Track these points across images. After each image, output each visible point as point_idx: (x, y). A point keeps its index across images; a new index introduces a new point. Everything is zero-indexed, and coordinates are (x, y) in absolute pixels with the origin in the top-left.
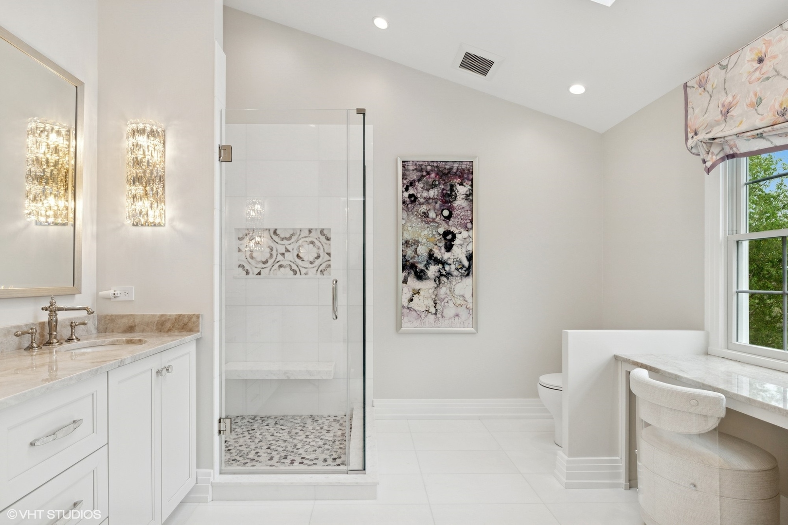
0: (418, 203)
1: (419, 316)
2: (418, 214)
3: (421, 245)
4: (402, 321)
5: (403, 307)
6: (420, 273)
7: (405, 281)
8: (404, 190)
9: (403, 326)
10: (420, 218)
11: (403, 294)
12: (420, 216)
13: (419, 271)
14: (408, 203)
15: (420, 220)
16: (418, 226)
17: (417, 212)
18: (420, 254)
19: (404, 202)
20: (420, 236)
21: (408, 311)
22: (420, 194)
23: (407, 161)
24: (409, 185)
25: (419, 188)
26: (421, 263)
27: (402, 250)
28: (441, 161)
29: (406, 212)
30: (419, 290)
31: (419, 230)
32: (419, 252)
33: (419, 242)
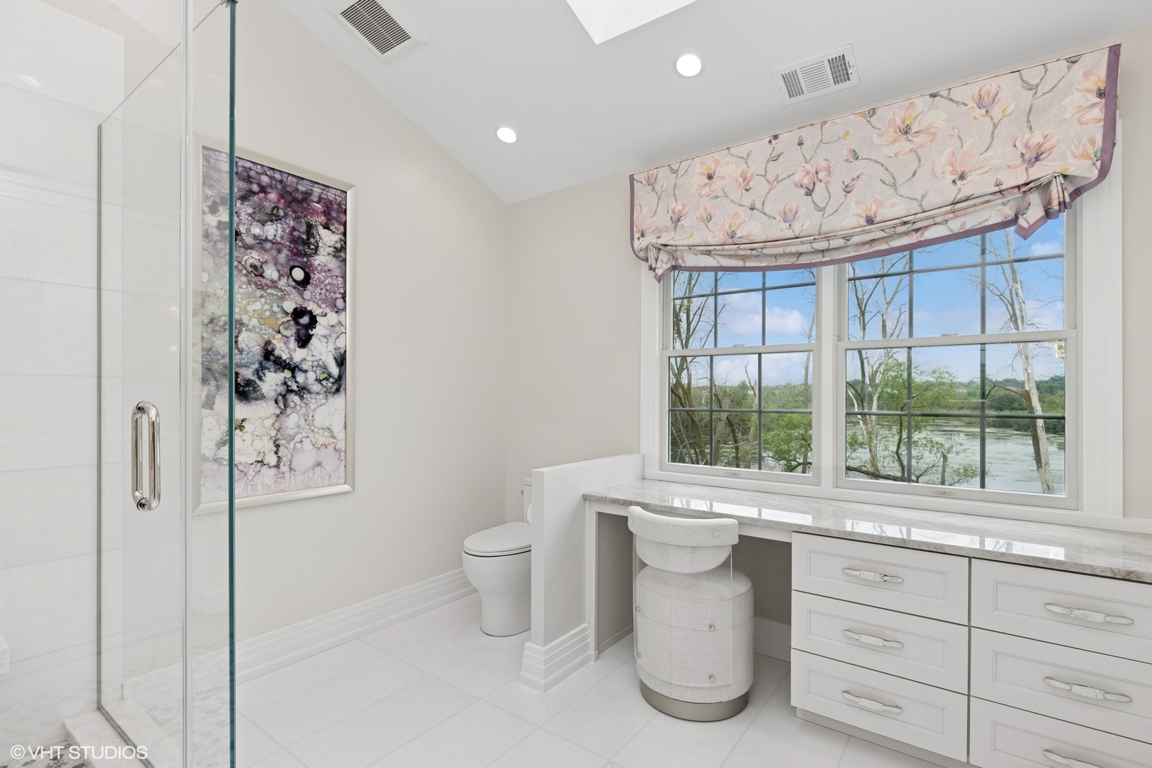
0: (240, 244)
1: (243, 474)
2: (240, 267)
3: (246, 330)
4: (202, 488)
5: (204, 459)
6: (244, 387)
7: (209, 404)
8: (207, 209)
9: (202, 500)
10: (246, 275)
11: (204, 430)
12: (244, 272)
13: (242, 384)
14: (215, 238)
15: (244, 279)
16: (242, 291)
17: (240, 262)
18: (246, 348)
19: (207, 236)
20: (246, 312)
21: (216, 466)
22: (246, 227)
23: (215, 151)
24: (218, 201)
25: (243, 214)
26: (246, 366)
27: (203, 337)
28: (289, 174)
29: (211, 258)
30: (243, 421)
31: (241, 298)
32: (241, 345)
33: (242, 324)
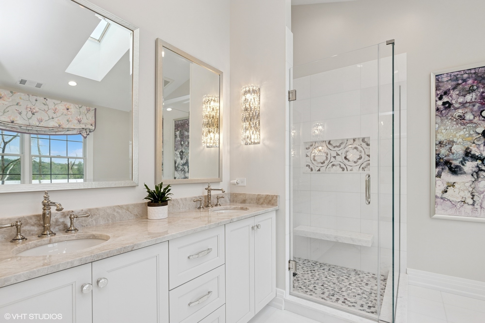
0: (453, 108)
1: (454, 206)
2: (453, 118)
3: (456, 144)
4: (436, 209)
5: (436, 197)
6: (455, 169)
7: (439, 175)
8: (437, 99)
9: (436, 213)
10: (455, 121)
11: (437, 186)
12: (455, 120)
13: (454, 167)
14: (441, 110)
15: (455, 123)
16: (453, 128)
17: (452, 116)
18: (456, 152)
19: (438, 110)
20: (456, 137)
21: (442, 201)
22: (455, 100)
23: (441, 75)
24: (443, 94)
25: (454, 96)
26: (456, 160)
27: (436, 150)
29: (439, 118)
30: (454, 183)
31: (454, 131)
32: (453, 151)
33: (453, 142)
